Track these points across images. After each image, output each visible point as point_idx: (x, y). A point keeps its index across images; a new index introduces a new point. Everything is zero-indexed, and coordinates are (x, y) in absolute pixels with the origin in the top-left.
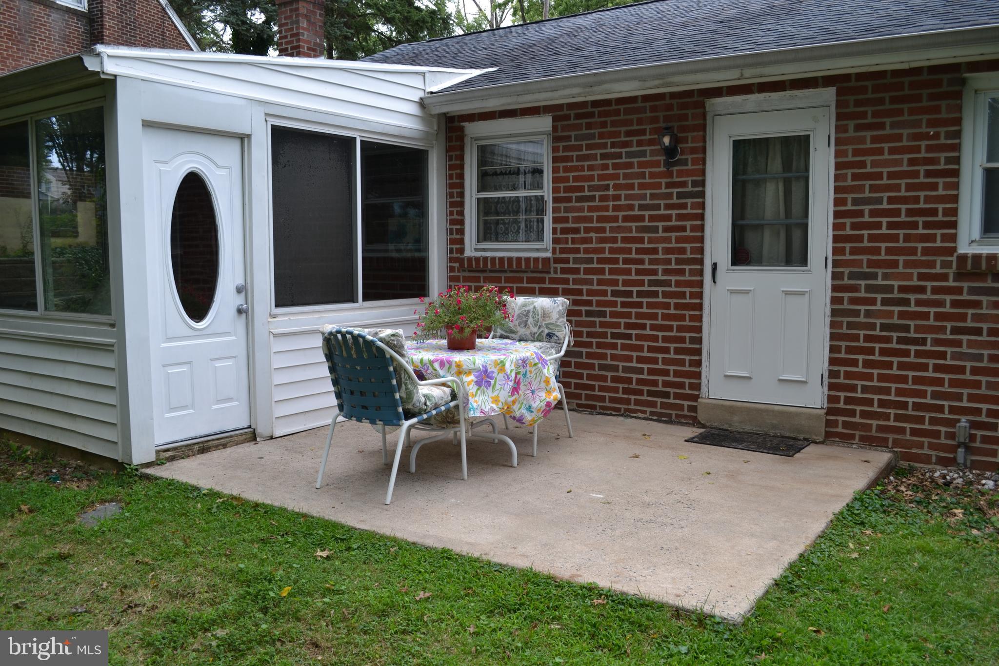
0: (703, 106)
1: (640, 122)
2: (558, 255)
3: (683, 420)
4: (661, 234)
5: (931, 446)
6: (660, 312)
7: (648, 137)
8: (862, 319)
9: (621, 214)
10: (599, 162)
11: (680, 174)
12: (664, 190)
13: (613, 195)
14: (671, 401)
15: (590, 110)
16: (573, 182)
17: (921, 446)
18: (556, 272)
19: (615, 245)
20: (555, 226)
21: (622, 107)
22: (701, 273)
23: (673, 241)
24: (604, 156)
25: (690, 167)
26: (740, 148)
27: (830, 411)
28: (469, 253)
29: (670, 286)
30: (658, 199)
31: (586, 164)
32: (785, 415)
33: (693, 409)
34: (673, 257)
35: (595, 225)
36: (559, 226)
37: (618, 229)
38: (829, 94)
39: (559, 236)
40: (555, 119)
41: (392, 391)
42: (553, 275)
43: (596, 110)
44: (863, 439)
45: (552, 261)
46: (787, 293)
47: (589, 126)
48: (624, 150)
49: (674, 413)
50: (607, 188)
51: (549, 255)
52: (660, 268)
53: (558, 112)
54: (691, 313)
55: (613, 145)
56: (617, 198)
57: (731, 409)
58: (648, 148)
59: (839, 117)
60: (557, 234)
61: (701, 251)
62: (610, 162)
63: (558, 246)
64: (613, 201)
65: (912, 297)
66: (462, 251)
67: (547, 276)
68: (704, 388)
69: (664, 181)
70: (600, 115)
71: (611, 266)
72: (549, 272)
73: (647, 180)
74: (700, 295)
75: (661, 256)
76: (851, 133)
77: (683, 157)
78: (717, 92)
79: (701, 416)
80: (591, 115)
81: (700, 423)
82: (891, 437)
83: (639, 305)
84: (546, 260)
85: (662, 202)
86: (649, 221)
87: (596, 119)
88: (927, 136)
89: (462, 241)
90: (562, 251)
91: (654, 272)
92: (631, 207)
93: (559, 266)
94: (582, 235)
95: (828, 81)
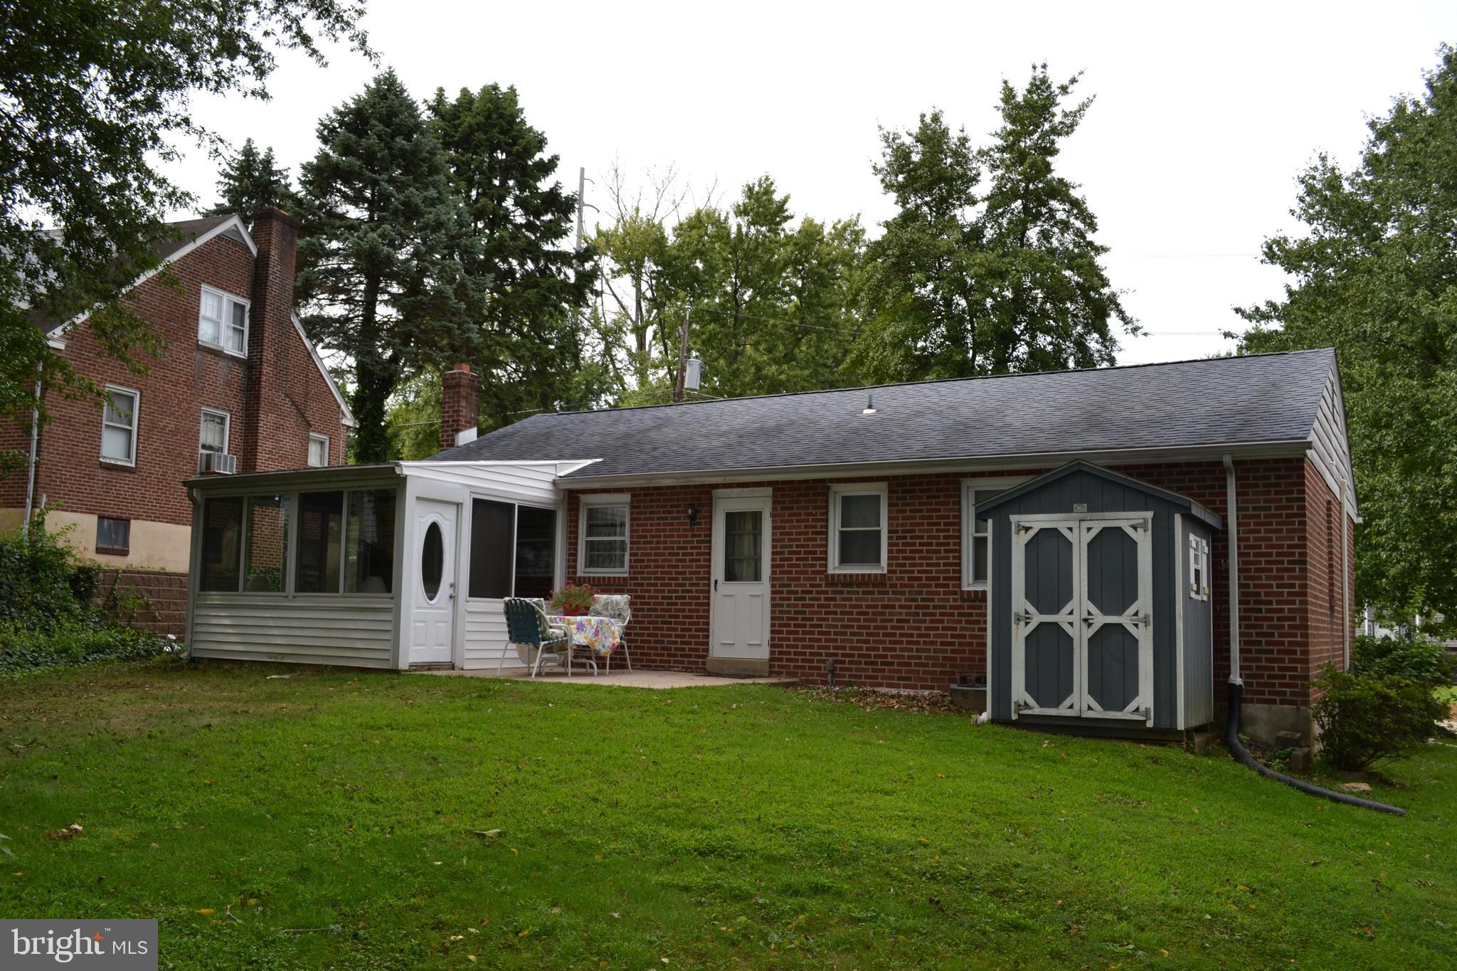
0: (710, 493)
1: (678, 500)
2: (630, 575)
3: (698, 671)
4: (688, 563)
5: (818, 675)
6: (687, 607)
7: (681, 509)
8: (785, 609)
9: (667, 552)
10: (656, 521)
11: (699, 530)
12: (689, 539)
13: (663, 541)
14: (693, 659)
15: (651, 491)
16: (641, 532)
17: (813, 675)
18: (630, 586)
19: (664, 570)
20: (631, 558)
21: (668, 491)
22: (709, 585)
23: (694, 567)
24: (658, 518)
25: (703, 526)
26: (730, 517)
27: (771, 660)
28: (580, 574)
29: (693, 592)
30: (687, 543)
31: (649, 522)
32: (750, 662)
33: (704, 663)
34: (694, 576)
35: (653, 557)
36: (633, 558)
37: (666, 560)
38: (769, 491)
40: (632, 496)
41: (537, 626)
42: (628, 588)
43: (654, 492)
44: (787, 673)
45: (628, 579)
46: (751, 596)
47: (650, 501)
48: (669, 515)
49: (694, 666)
50: (660, 537)
51: (627, 575)
52: (687, 582)
53: (634, 492)
54: (705, 608)
55: (663, 512)
56: (665, 542)
57: (723, 661)
58: (681, 515)
59: (774, 502)
60: (631, 563)
61: (709, 573)
62: (662, 522)
63: (630, 570)
64: (663, 544)
65: (807, 596)
66: (575, 573)
67: (625, 588)
68: (710, 652)
69: (690, 534)
70: (657, 495)
71: (661, 582)
72: (626, 586)
73: (681, 533)
74: (708, 598)
75: (688, 575)
76: (779, 511)
77: (700, 520)
78: (717, 486)
79: (708, 667)
80: (653, 495)
81: (707, 671)
82: (800, 671)
83: (676, 604)
84: (625, 579)
85: (689, 545)
86: (682, 556)
87: (655, 498)
88: (812, 514)
89: (575, 567)
90: (633, 572)
91: (684, 585)
92: (672, 548)
93: (632, 582)
94: (646, 563)
95: (769, 484)
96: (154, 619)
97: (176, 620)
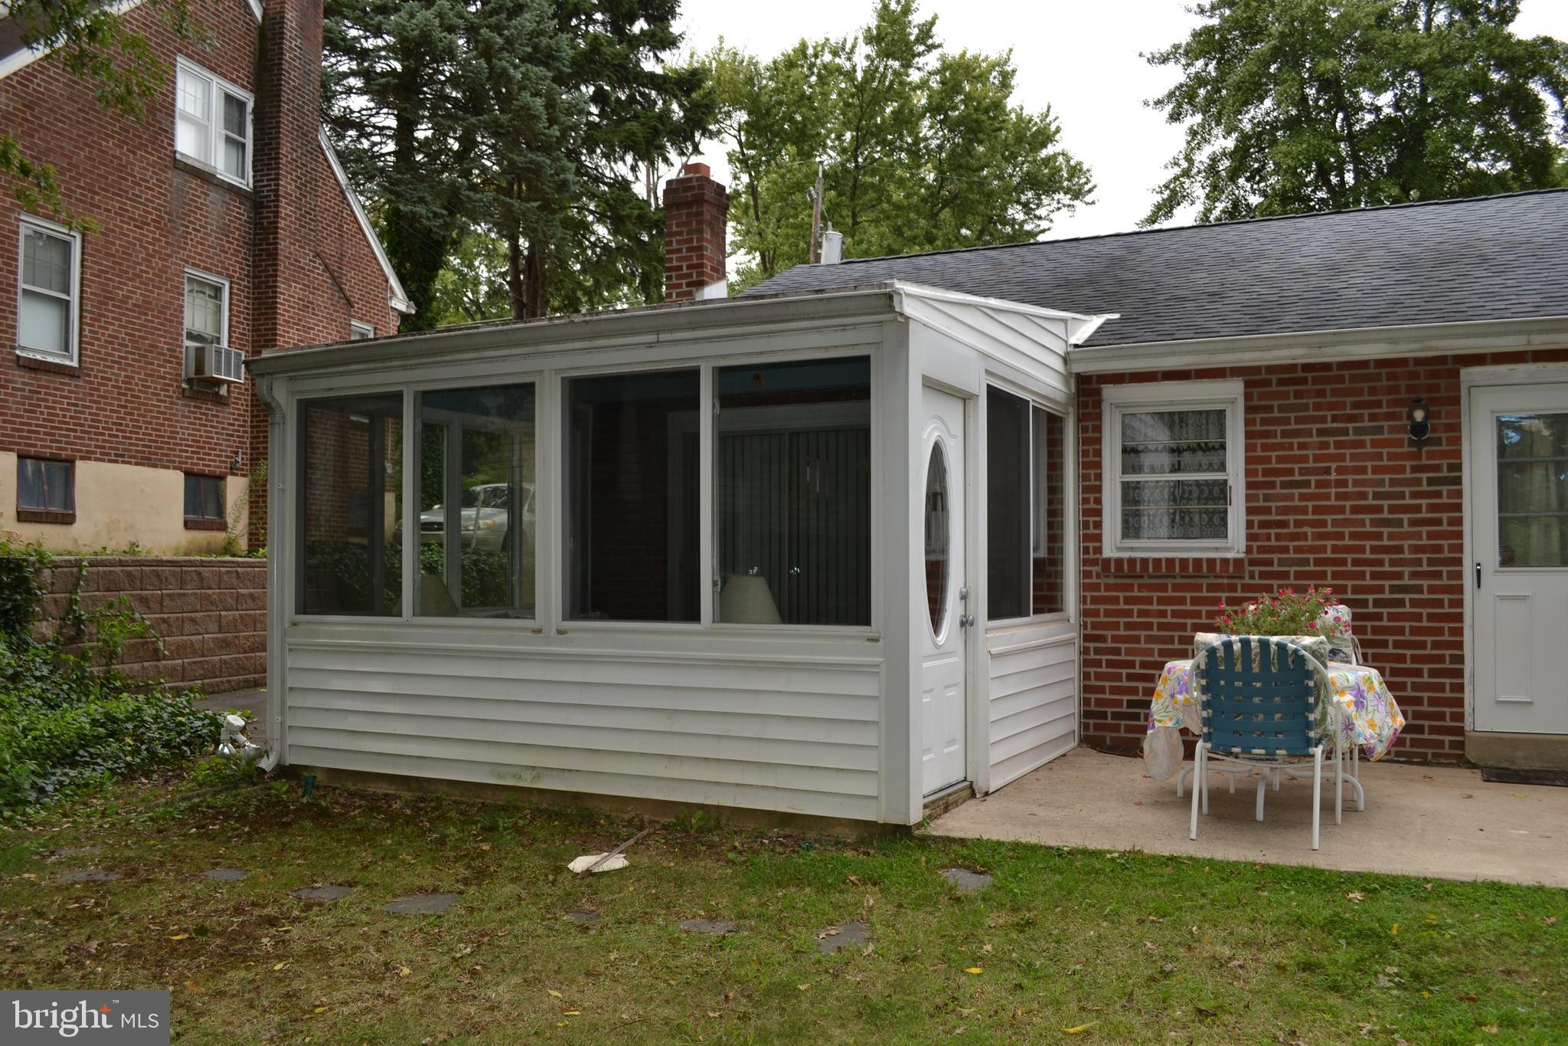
0: (1456, 375)
1: (1372, 391)
2: (1255, 555)
3: (1442, 761)
4: (1406, 528)
6: (1407, 624)
7: (1384, 410)
9: (1348, 504)
10: (1315, 439)
11: (1431, 455)
12: (1408, 475)
13: (1337, 481)
14: (1426, 736)
15: (1300, 374)
16: (1277, 463)
18: (1252, 576)
19: (1340, 543)
20: (1251, 518)
21: (1346, 373)
22: (1459, 575)
23: (1425, 537)
24: (1322, 432)
25: (1444, 447)
28: (1109, 551)
29: (1422, 592)
30: (1402, 486)
31: (1296, 441)
33: (1461, 745)
34: (1424, 557)
35: (1310, 517)
36: (1256, 518)
37: (1346, 522)
39: (1256, 530)
40: (1248, 384)
42: (1247, 580)
43: (1309, 375)
45: (1246, 563)
47: (1298, 395)
48: (1350, 426)
49: (1430, 751)
50: (1327, 471)
51: (1242, 556)
52: (1407, 570)
53: (1255, 376)
54: (1451, 625)
55: (1335, 419)
56: (1343, 483)
57: (1508, 742)
58: (1386, 424)
60: (1253, 528)
61: (1460, 548)
62: (1331, 439)
63: (1255, 544)
64: (1336, 487)
66: (1098, 550)
67: (1239, 582)
68: (1468, 719)
69: (1408, 464)
70: (1315, 381)
71: (1334, 569)
72: (1243, 578)
73: (1385, 463)
74: (1460, 603)
75: (1407, 555)
77: (1435, 435)
78: (1475, 359)
79: (1471, 754)
80: (1304, 381)
81: (1469, 762)
83: (1378, 617)
84: (1238, 562)
85: (1407, 490)
86: (1389, 513)
87: (1310, 386)
89: (1098, 538)
90: (1261, 550)
91: (1398, 576)
92: (1363, 496)
93: (1257, 569)
94: (1292, 529)
96: (156, 656)
97: (195, 653)
